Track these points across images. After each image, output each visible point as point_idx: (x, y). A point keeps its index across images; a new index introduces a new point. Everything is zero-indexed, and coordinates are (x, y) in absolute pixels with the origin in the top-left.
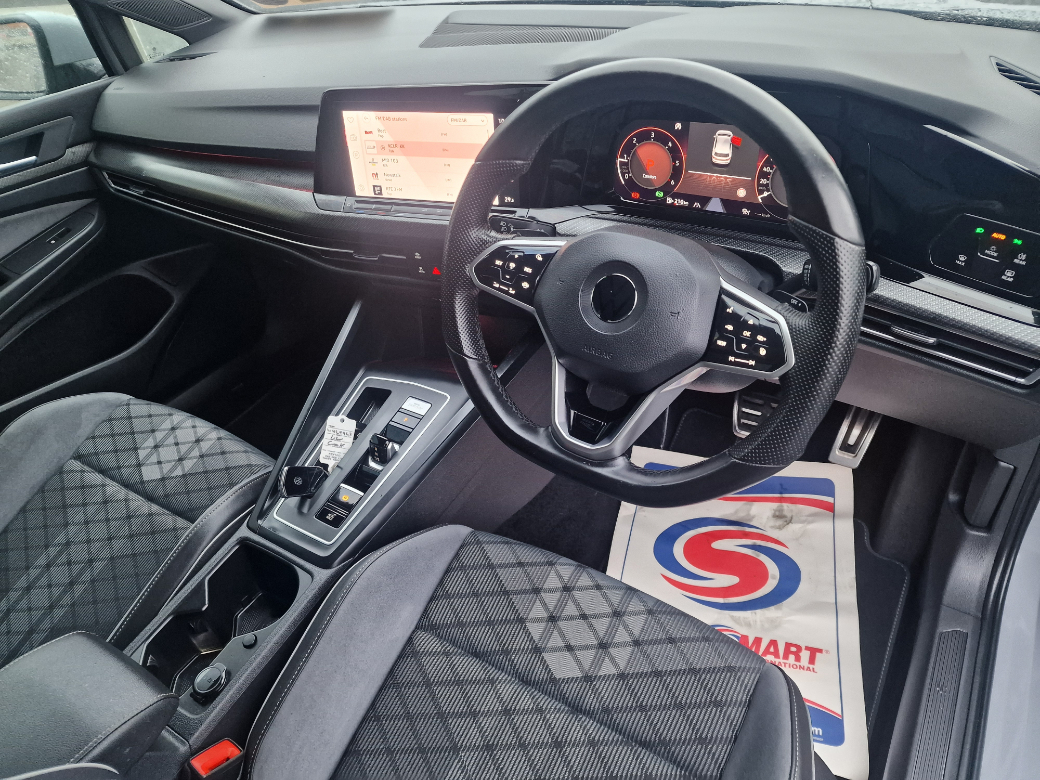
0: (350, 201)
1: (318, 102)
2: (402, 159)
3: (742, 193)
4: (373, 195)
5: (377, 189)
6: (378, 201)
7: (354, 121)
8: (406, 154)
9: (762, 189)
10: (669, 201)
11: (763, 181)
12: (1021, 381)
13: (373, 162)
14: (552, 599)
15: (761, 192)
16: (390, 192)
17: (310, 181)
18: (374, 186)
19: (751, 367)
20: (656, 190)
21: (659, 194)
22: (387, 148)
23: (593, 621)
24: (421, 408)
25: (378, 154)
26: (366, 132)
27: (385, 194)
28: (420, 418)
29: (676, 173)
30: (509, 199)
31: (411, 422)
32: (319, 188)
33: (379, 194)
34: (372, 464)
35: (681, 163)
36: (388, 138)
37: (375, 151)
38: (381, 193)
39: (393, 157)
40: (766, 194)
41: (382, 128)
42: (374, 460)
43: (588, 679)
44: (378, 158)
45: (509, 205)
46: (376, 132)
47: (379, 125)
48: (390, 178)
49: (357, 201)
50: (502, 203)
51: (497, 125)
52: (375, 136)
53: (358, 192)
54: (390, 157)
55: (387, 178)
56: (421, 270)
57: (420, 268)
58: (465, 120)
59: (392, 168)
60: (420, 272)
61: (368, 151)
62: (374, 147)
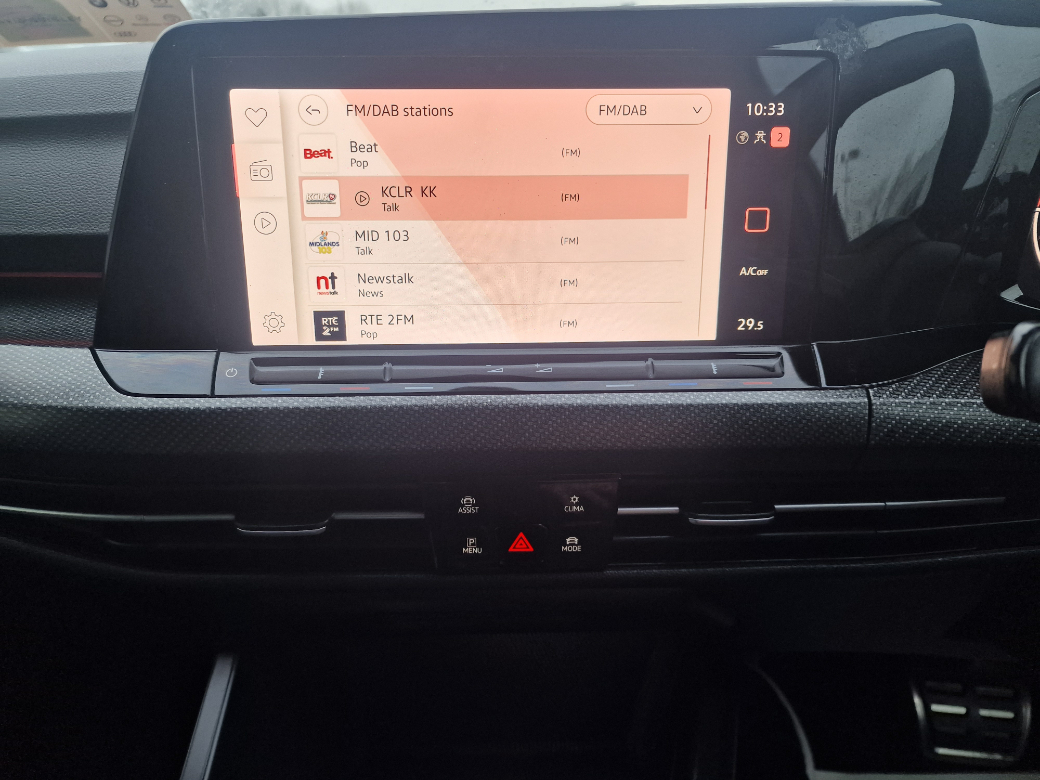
0: (233, 367)
2: (425, 232)
4: (310, 340)
5: (331, 323)
6: (331, 355)
8: (435, 216)
13: (324, 244)
16: (369, 328)
17: (86, 321)
18: (318, 316)
22: (377, 199)
25: (342, 217)
26: (309, 154)
27: (353, 337)
30: (751, 323)
32: (108, 337)
33: (334, 336)
36: (381, 167)
37: (334, 210)
38: (341, 335)
39: (392, 225)
41: (365, 139)
44: (343, 231)
45: (751, 337)
46: (341, 153)
47: (357, 129)
48: (374, 287)
49: (258, 362)
50: (727, 331)
51: (739, 119)
52: (341, 164)
53: (259, 338)
54: (382, 225)
55: (367, 287)
56: (471, 549)
57: (472, 541)
58: (643, 111)
59: (386, 257)
60: (468, 550)
61: (312, 210)
62: (331, 198)
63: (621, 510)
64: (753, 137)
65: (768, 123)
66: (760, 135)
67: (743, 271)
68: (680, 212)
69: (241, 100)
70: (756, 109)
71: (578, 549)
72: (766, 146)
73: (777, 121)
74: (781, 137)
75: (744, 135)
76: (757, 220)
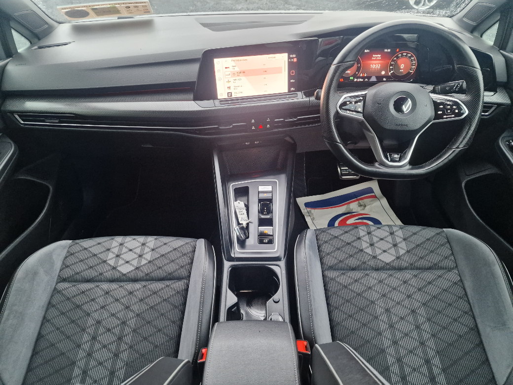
0: (217, 102)
1: (200, 56)
2: (243, 78)
3: (383, 73)
4: (227, 97)
5: (230, 94)
6: (230, 100)
7: (220, 64)
8: (245, 76)
9: (391, 70)
10: (355, 80)
11: (391, 67)
12: (487, 114)
13: (229, 82)
14: (366, 239)
15: (390, 71)
16: (236, 94)
17: (192, 96)
18: (228, 93)
19: (453, 117)
20: (349, 77)
21: (352, 78)
22: (236, 74)
23: (386, 239)
24: (269, 188)
25: (231, 77)
26: (226, 68)
27: (233, 96)
28: (271, 192)
29: (358, 69)
30: (293, 89)
31: (268, 195)
32: (196, 99)
34: (264, 217)
35: (361, 65)
36: (237, 69)
37: (230, 76)
38: (231, 96)
39: (239, 78)
40: (392, 72)
42: (263, 214)
43: (398, 258)
44: (231, 80)
45: (293, 91)
46: (231, 67)
47: (233, 64)
48: (237, 88)
49: (221, 101)
50: (289, 91)
51: (289, 58)
52: (231, 69)
53: (219, 97)
54: (237, 78)
55: (235, 88)
56: (253, 128)
58: (275, 57)
59: (238, 83)
61: (226, 76)
63: (275, 120)
64: (291, 60)
65: (293, 58)
67: (291, 81)
68: (281, 73)
69: (216, 61)
70: (291, 56)
71: (269, 127)
72: (293, 62)
73: (295, 58)
74: (295, 60)
76: (293, 73)
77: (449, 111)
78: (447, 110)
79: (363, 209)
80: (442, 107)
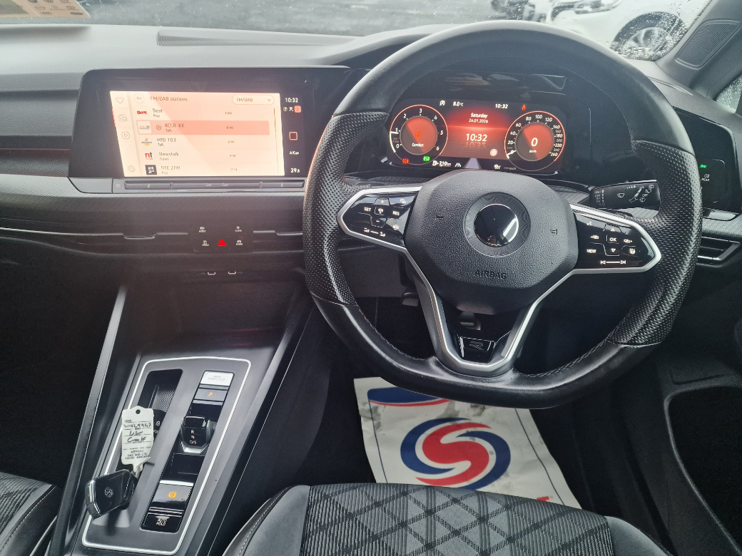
0: (119, 184)
2: (181, 138)
3: (494, 153)
4: (145, 175)
5: (151, 169)
6: (152, 180)
7: (122, 101)
8: (185, 133)
9: (510, 148)
10: (435, 163)
11: (511, 142)
12: (717, 259)
13: (147, 142)
14: (420, 527)
15: (509, 151)
16: (165, 171)
17: (65, 167)
18: (147, 167)
19: (623, 266)
20: (422, 156)
21: (426, 159)
22: (164, 128)
24: (224, 379)
25: (152, 134)
26: (139, 113)
27: (159, 174)
28: (227, 389)
29: (440, 141)
30: (295, 170)
31: (220, 396)
32: (72, 174)
33: (153, 173)
34: (187, 450)
35: (445, 132)
36: (164, 117)
37: (149, 131)
38: (155, 173)
39: (170, 136)
40: (512, 152)
41: (158, 108)
42: (189, 445)
44: (154, 138)
45: (295, 175)
46: (150, 113)
47: (155, 105)
48: (165, 157)
49: (127, 182)
50: (288, 173)
51: (283, 104)
52: (150, 116)
53: (127, 173)
54: (166, 136)
55: (163, 157)
56: (205, 244)
57: (205, 242)
58: (251, 100)
59: (168, 147)
60: (204, 245)
61: (141, 131)
62: (148, 127)
63: (255, 232)
64: (289, 109)
65: (293, 105)
66: (291, 108)
67: (291, 153)
68: (268, 134)
69: (114, 95)
70: (289, 100)
71: (242, 244)
72: (293, 113)
73: (297, 104)
74: (298, 109)
75: (286, 108)
76: (293, 136)
77: (613, 250)
78: (609, 246)
79: (479, 415)
80: (596, 237)
